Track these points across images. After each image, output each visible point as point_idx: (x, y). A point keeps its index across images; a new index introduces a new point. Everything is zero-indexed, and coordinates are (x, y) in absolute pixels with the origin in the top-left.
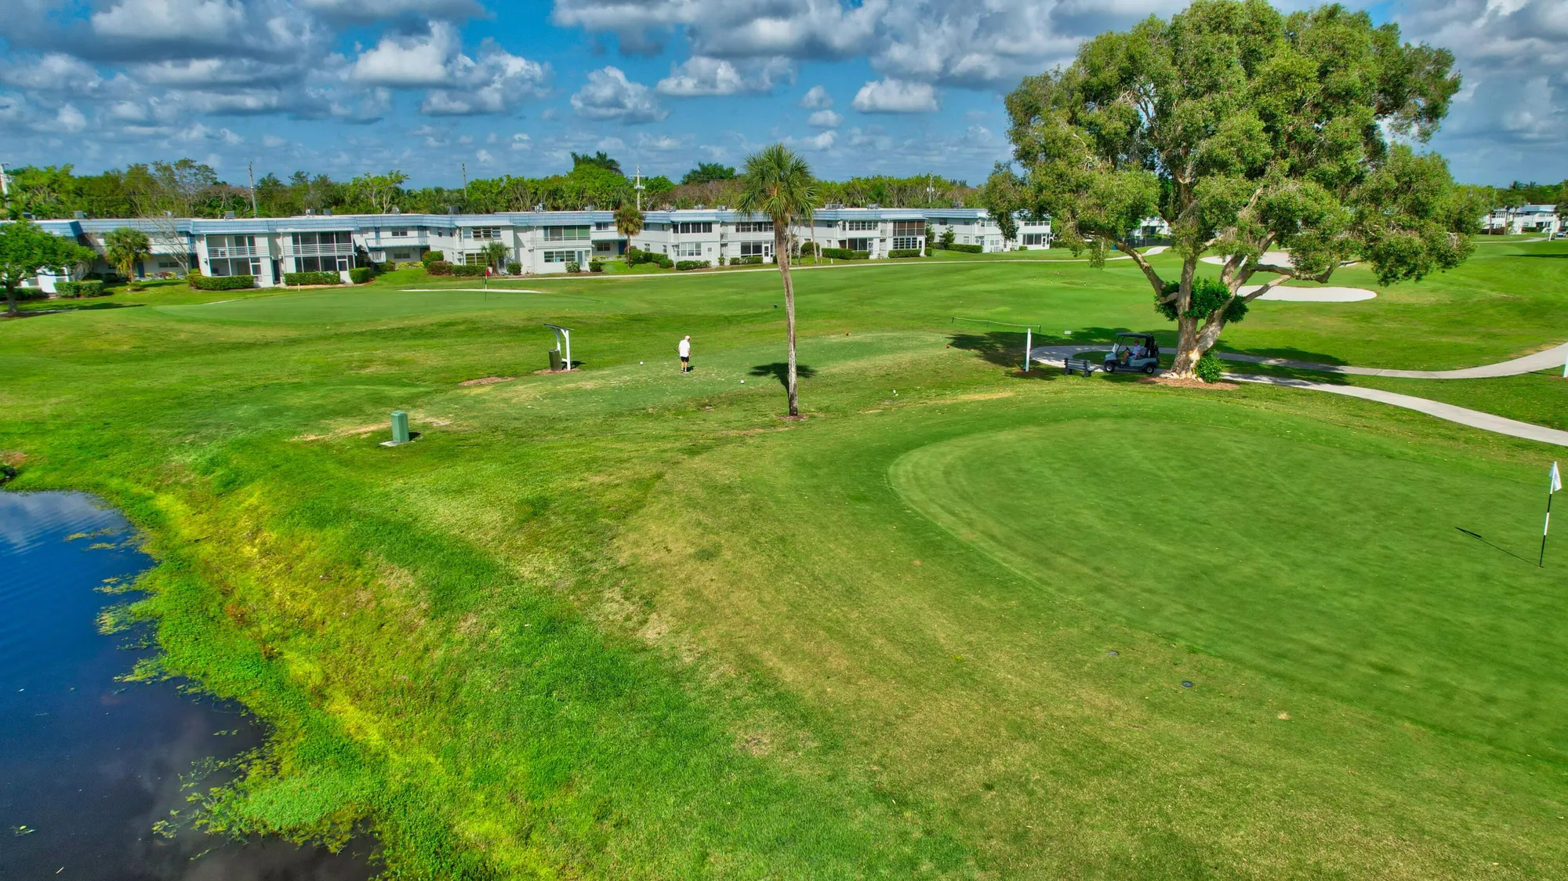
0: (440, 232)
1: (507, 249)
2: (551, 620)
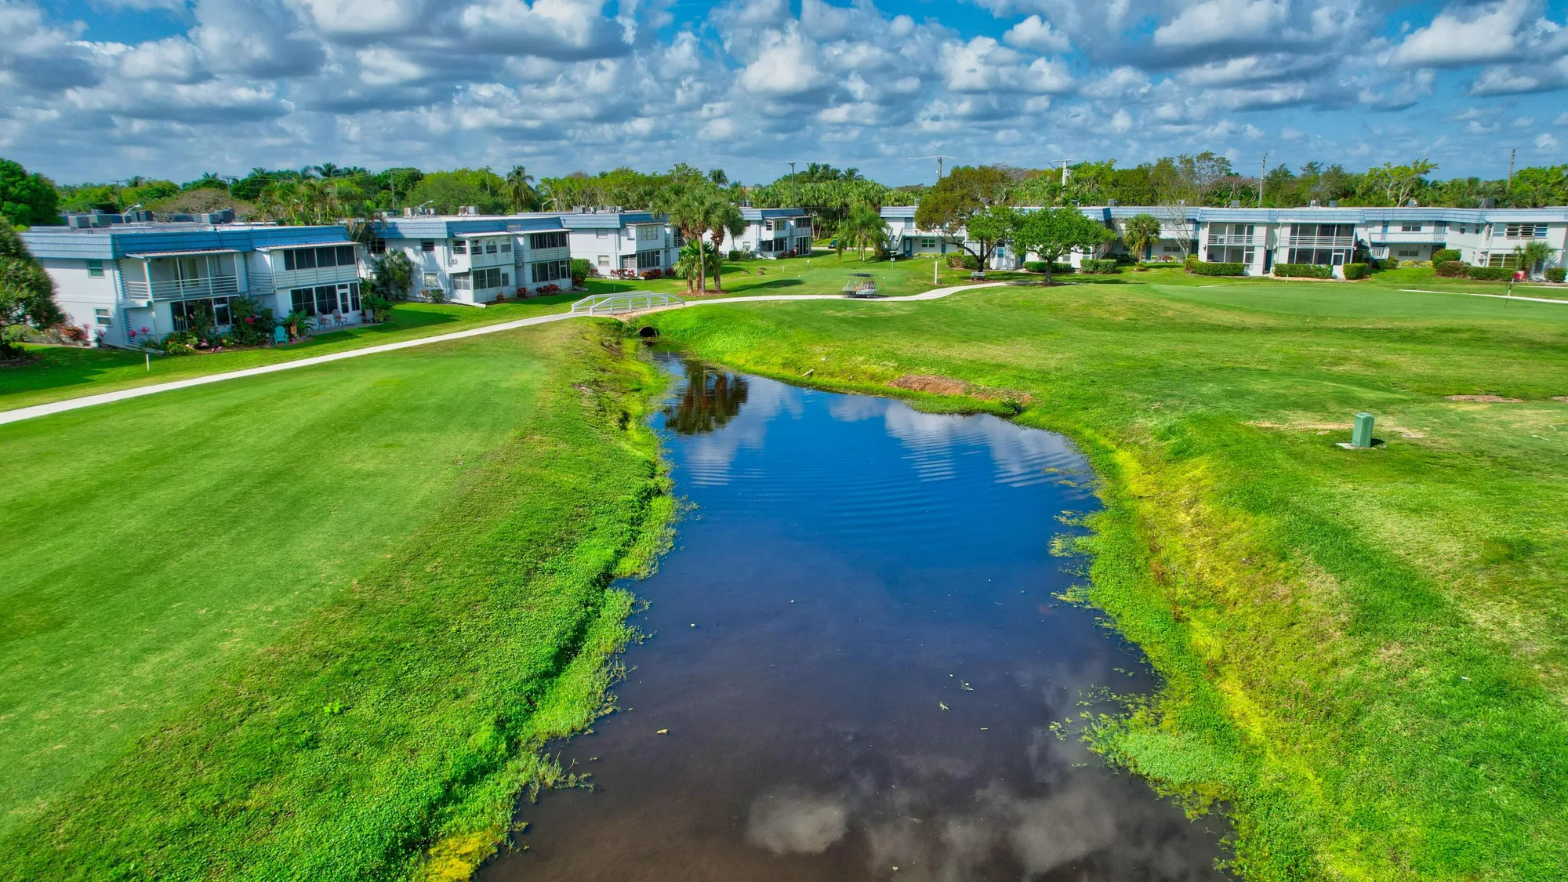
0: (1463, 228)
2: (1500, 682)
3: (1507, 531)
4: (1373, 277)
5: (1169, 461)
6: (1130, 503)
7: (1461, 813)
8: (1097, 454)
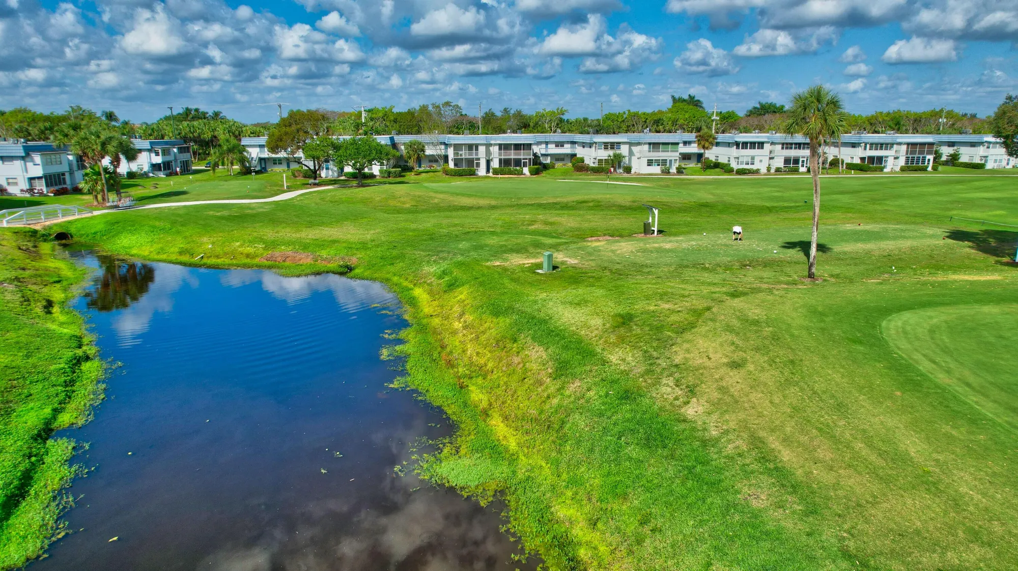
0: (584, 145)
1: (624, 157)
2: (626, 391)
3: (621, 310)
4: (544, 174)
5: (445, 291)
6: (425, 320)
7: (616, 466)
8: (403, 292)
